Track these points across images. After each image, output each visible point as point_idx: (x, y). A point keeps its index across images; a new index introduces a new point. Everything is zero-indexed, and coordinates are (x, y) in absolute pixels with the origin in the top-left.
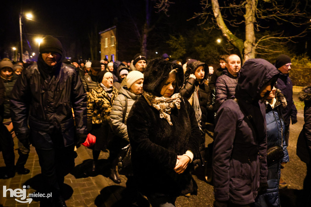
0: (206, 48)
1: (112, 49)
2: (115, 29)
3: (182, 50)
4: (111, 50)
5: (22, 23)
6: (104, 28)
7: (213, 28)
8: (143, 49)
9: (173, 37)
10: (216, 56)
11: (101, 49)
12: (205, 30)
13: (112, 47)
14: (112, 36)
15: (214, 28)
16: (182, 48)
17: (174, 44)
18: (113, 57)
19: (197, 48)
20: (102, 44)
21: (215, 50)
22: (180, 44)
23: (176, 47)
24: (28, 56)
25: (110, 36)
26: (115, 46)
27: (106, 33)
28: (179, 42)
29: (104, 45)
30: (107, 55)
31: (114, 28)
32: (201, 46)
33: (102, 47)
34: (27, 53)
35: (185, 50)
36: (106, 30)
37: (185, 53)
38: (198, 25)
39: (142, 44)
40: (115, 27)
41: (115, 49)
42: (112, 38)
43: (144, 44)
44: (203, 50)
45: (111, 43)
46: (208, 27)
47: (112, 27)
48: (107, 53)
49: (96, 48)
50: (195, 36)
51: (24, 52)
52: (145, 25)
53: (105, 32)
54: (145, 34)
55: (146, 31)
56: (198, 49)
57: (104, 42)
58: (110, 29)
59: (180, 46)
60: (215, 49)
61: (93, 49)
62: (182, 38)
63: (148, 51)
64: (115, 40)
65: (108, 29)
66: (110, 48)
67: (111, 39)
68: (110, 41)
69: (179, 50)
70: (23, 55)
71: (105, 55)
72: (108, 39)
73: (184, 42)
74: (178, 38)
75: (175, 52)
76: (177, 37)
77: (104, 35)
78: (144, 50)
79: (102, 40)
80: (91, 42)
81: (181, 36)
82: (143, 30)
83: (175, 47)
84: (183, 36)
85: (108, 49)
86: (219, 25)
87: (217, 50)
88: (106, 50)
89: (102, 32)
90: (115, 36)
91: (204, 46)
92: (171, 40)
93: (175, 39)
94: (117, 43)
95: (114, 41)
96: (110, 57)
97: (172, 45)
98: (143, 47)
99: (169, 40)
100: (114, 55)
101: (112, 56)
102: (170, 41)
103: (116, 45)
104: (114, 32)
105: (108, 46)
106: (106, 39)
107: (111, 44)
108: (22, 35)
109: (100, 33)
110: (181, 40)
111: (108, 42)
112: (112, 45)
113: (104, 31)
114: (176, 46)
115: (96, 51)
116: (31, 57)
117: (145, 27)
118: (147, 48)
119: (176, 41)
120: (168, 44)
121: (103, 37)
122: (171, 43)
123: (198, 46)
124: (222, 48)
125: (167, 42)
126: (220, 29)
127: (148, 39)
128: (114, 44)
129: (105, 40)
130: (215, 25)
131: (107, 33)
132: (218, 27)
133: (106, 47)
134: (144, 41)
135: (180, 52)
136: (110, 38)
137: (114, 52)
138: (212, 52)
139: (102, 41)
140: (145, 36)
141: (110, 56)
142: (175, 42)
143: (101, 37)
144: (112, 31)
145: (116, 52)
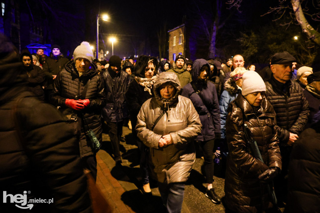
0: (280, 46)
1: (180, 47)
2: (184, 28)
3: (254, 49)
4: (179, 49)
5: (99, 24)
6: (173, 26)
7: (291, 23)
9: (245, 35)
11: (170, 47)
12: (281, 26)
13: (180, 45)
14: (181, 34)
15: (293, 23)
16: (253, 46)
17: (244, 42)
19: (270, 46)
20: (170, 42)
21: (291, 49)
22: (251, 42)
23: (247, 46)
24: (103, 54)
25: (178, 34)
26: (183, 44)
27: (174, 31)
28: (251, 39)
29: (173, 44)
30: (175, 54)
31: (183, 26)
32: (275, 43)
33: (170, 45)
34: (102, 51)
35: (256, 48)
36: (175, 29)
37: (256, 51)
38: (273, 21)
39: (211, 42)
40: (184, 25)
41: (183, 47)
42: (181, 36)
43: (213, 41)
44: (277, 48)
45: (179, 41)
46: (285, 23)
47: (180, 25)
48: (174, 51)
49: (164, 46)
50: (269, 33)
51: (100, 51)
52: (215, 22)
54: (214, 31)
55: (215, 28)
56: (272, 47)
57: (172, 40)
58: (178, 27)
59: (251, 44)
60: (292, 47)
61: (161, 48)
62: (253, 36)
63: (216, 49)
64: (183, 38)
65: (177, 28)
66: (178, 47)
67: (180, 37)
68: (178, 39)
69: (250, 49)
70: (99, 53)
71: (173, 53)
72: (176, 37)
73: (256, 39)
74: (249, 36)
75: (245, 51)
76: (249, 34)
77: (172, 34)
78: (213, 48)
79: (170, 39)
80: (160, 40)
81: (253, 33)
82: (213, 28)
83: (245, 45)
84: (255, 34)
85: (176, 48)
86: (298, 20)
87: (293, 48)
88: (174, 49)
89: (171, 30)
90: (183, 34)
91: (279, 43)
92: (242, 38)
93: (247, 36)
94: (185, 41)
97: (243, 43)
98: (212, 45)
99: (240, 38)
102: (240, 39)
103: (184, 43)
104: (182, 30)
105: (176, 44)
106: (175, 37)
108: (99, 35)
109: (168, 32)
110: (253, 38)
111: (176, 41)
112: (180, 43)
113: (173, 30)
114: (247, 44)
115: (164, 50)
116: (105, 55)
117: (214, 25)
118: (216, 46)
119: (247, 38)
120: (238, 42)
121: (171, 35)
122: (242, 41)
123: (272, 43)
124: (300, 45)
125: (238, 40)
126: (299, 24)
127: (217, 37)
128: (182, 42)
129: (173, 38)
130: (293, 20)
131: (176, 31)
132: (297, 22)
133: (174, 45)
134: (213, 39)
135: (251, 51)
136: (178, 36)
137: (182, 51)
139: (170, 40)
140: (214, 34)
142: (246, 40)
143: (170, 35)
144: (180, 30)
145: (184, 51)
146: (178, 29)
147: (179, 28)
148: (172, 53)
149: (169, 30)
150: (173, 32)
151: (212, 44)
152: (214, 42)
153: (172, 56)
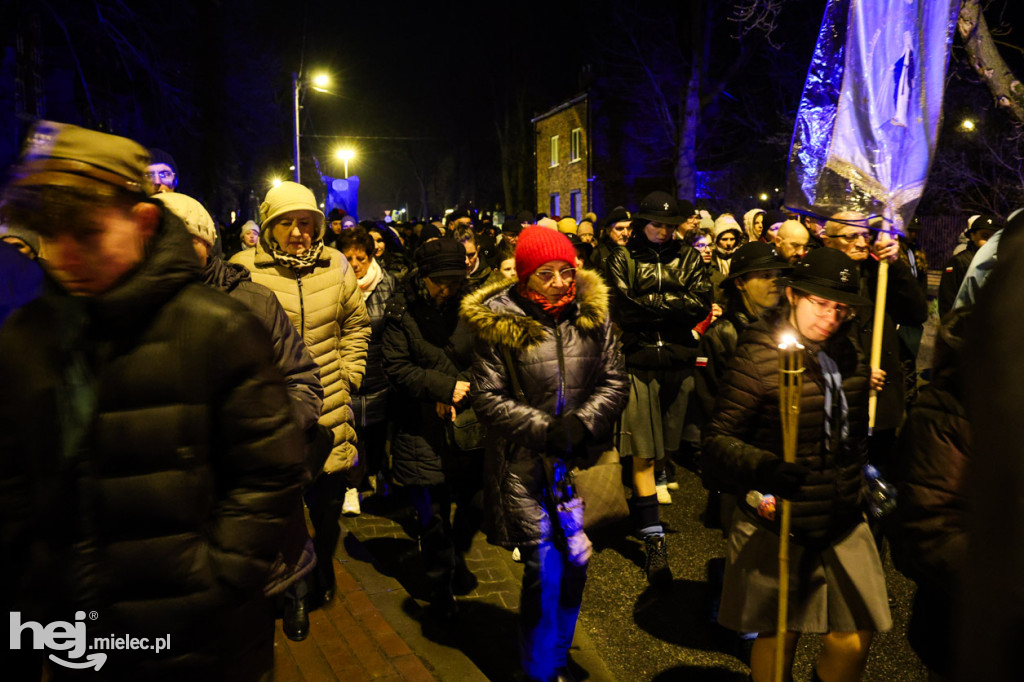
1: (574, 171)
2: (585, 105)
4: (569, 176)
5: (300, 104)
6: (546, 103)
7: (954, 79)
8: (685, 166)
10: (962, 186)
11: (538, 171)
13: (573, 164)
14: (577, 127)
15: (959, 77)
18: (578, 197)
20: (540, 156)
21: (958, 163)
25: (566, 128)
26: (586, 162)
27: (553, 119)
29: (549, 161)
30: (558, 194)
31: (582, 101)
33: (540, 165)
36: (556, 110)
39: (682, 152)
40: (585, 95)
41: (585, 172)
42: (575, 134)
43: (688, 149)
45: (571, 152)
47: (572, 98)
48: (556, 185)
49: (521, 170)
52: (691, 84)
53: (552, 115)
54: (690, 114)
55: (692, 103)
57: (548, 149)
58: (566, 104)
60: (959, 158)
61: (510, 176)
64: (585, 142)
65: (561, 107)
66: (569, 170)
67: (571, 138)
68: (568, 144)
71: (551, 192)
72: (559, 139)
77: (546, 128)
78: (685, 171)
79: (540, 144)
80: (504, 150)
82: (684, 102)
85: (561, 173)
87: (964, 160)
88: (554, 177)
89: (542, 116)
90: (582, 127)
94: (591, 150)
95: (580, 143)
96: (568, 200)
98: (684, 161)
99: (778, 134)
100: (580, 192)
101: (573, 197)
102: (779, 137)
103: (588, 158)
104: (581, 115)
105: (560, 161)
106: (557, 137)
107: (570, 156)
109: (532, 120)
111: (561, 150)
112: (575, 158)
113: (547, 114)
115: (521, 181)
117: (690, 92)
118: (697, 164)
121: (543, 133)
125: (770, 140)
128: (582, 154)
129: (550, 142)
131: (560, 117)
133: (555, 164)
134: (685, 142)
136: (566, 136)
137: (580, 181)
138: (945, 168)
139: (539, 147)
140: (690, 124)
141: (568, 196)
143: (539, 133)
144: (573, 112)
145: (588, 182)
146: (565, 109)
147: (570, 107)
148: (547, 190)
149: (536, 114)
150: (548, 123)
151: (683, 157)
152: (691, 151)
153: (547, 203)
